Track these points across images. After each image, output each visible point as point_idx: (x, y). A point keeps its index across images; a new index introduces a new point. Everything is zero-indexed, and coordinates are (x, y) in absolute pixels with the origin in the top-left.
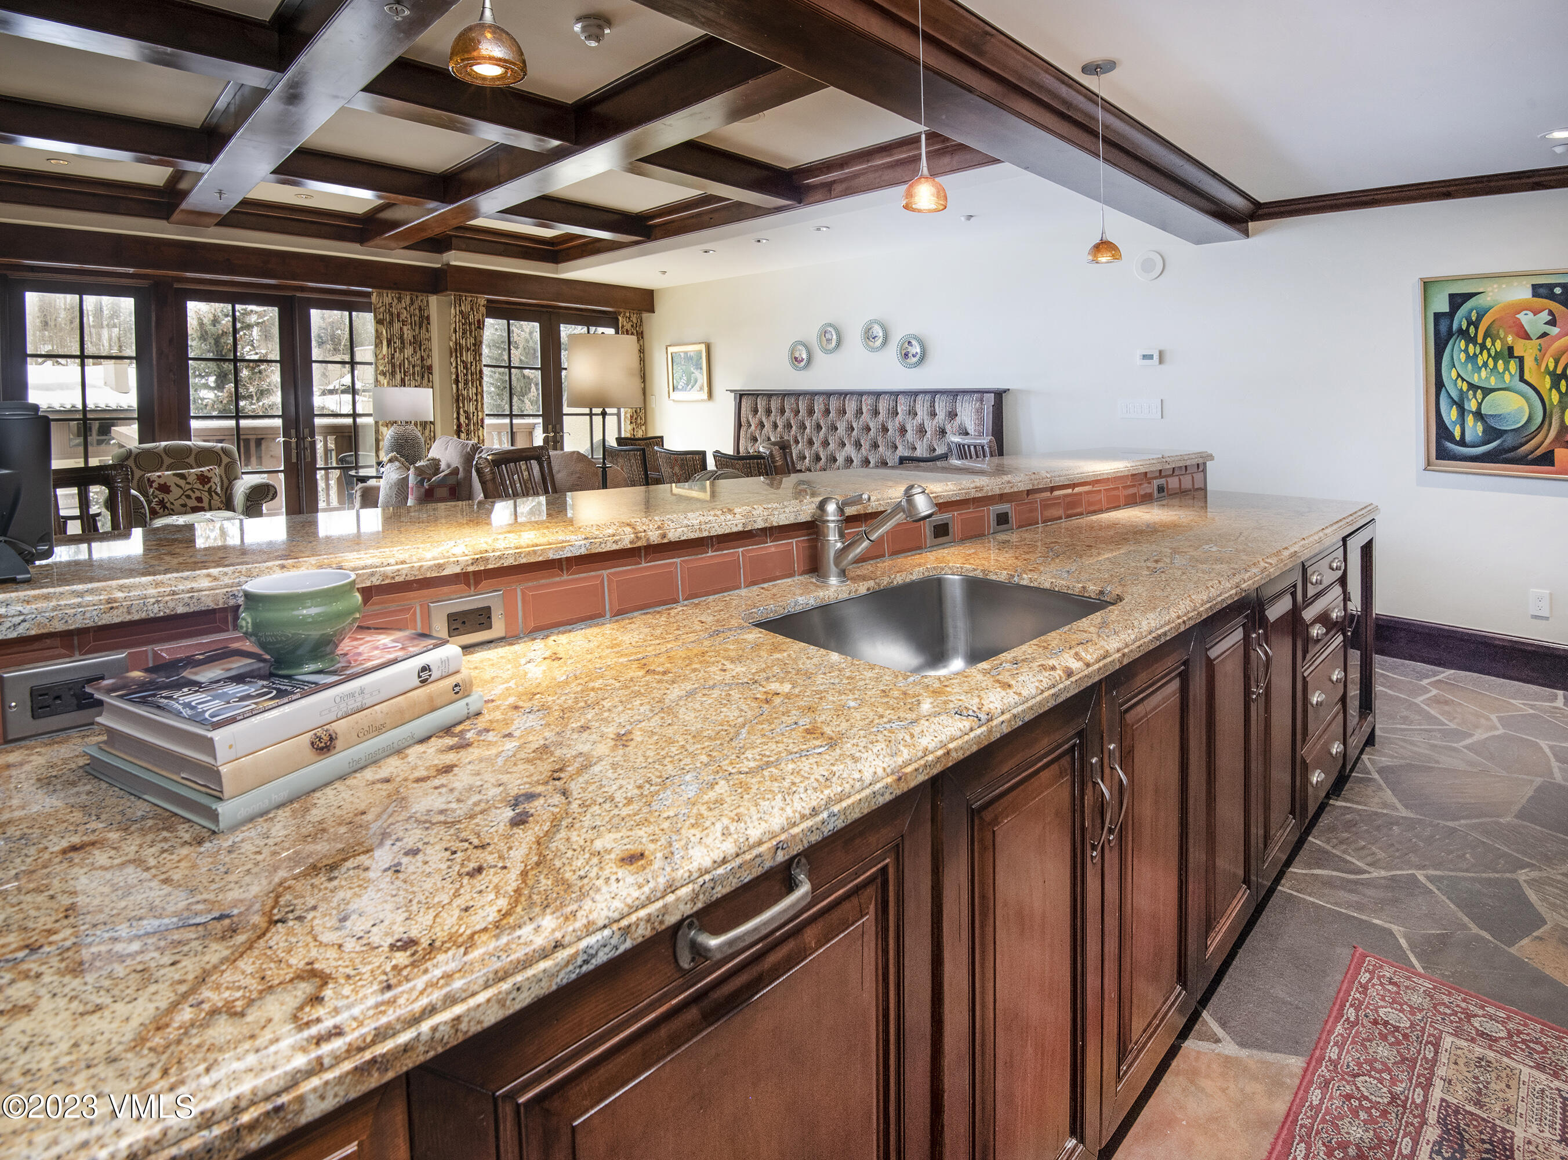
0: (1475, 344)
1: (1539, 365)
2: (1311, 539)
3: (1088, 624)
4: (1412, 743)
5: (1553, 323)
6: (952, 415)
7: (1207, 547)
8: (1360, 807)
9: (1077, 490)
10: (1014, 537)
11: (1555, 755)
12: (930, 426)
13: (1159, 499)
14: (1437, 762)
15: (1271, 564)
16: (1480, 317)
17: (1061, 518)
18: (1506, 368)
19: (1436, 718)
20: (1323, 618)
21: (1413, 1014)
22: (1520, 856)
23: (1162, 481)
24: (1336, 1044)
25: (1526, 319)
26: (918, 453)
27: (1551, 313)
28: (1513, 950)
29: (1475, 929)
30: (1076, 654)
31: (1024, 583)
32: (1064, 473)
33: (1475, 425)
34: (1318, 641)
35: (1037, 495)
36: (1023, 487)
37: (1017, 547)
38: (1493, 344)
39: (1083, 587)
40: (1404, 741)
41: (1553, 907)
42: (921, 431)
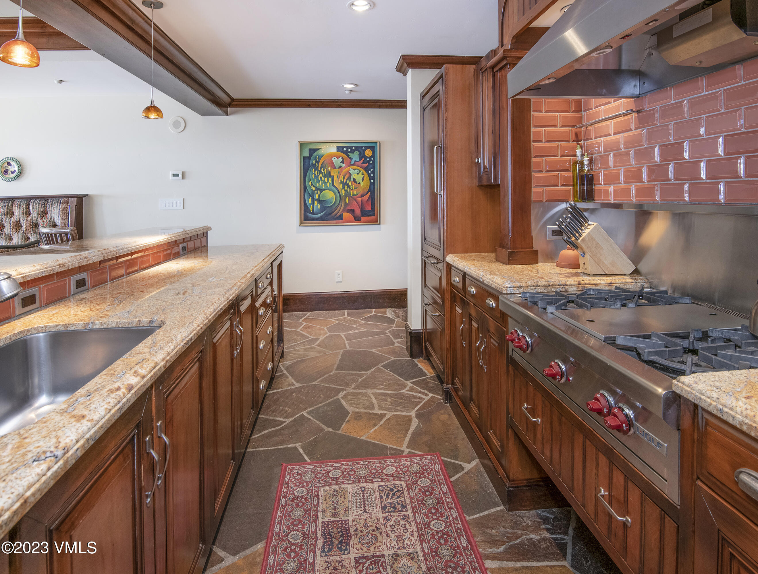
0: (318, 170)
1: (338, 179)
2: (259, 266)
3: (143, 347)
4: (298, 351)
5: (343, 162)
6: (44, 213)
7: (211, 279)
8: (279, 390)
9: (134, 256)
10: (89, 295)
11: (346, 338)
12: (24, 223)
13: (183, 255)
14: (308, 356)
15: (242, 283)
16: (320, 159)
17: (123, 276)
18: (328, 181)
19: (306, 336)
20: (264, 304)
21: (307, 485)
22: (338, 387)
23: (185, 244)
24: (278, 523)
25: (334, 160)
26: (15, 242)
27: (343, 158)
28: (340, 432)
29: (327, 429)
30: (135, 372)
31: (97, 327)
32: (126, 246)
33: (317, 205)
34: (262, 315)
35: (107, 263)
36: (96, 259)
37: (91, 302)
38: (324, 171)
39: (139, 321)
40: (295, 350)
41: (351, 405)
42: (17, 226)
